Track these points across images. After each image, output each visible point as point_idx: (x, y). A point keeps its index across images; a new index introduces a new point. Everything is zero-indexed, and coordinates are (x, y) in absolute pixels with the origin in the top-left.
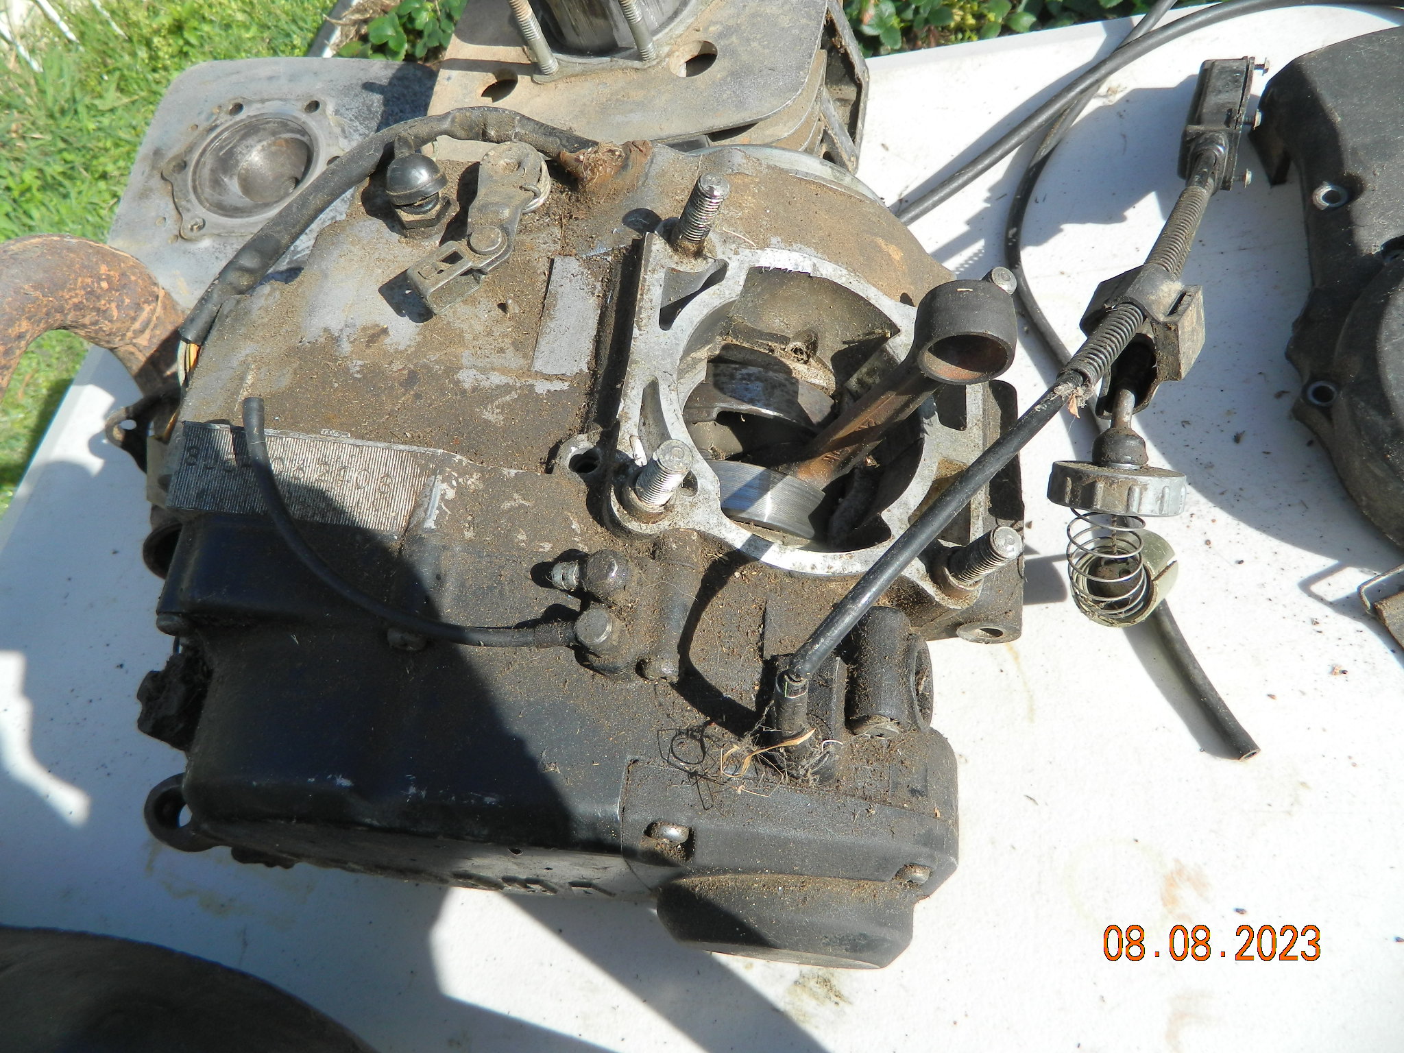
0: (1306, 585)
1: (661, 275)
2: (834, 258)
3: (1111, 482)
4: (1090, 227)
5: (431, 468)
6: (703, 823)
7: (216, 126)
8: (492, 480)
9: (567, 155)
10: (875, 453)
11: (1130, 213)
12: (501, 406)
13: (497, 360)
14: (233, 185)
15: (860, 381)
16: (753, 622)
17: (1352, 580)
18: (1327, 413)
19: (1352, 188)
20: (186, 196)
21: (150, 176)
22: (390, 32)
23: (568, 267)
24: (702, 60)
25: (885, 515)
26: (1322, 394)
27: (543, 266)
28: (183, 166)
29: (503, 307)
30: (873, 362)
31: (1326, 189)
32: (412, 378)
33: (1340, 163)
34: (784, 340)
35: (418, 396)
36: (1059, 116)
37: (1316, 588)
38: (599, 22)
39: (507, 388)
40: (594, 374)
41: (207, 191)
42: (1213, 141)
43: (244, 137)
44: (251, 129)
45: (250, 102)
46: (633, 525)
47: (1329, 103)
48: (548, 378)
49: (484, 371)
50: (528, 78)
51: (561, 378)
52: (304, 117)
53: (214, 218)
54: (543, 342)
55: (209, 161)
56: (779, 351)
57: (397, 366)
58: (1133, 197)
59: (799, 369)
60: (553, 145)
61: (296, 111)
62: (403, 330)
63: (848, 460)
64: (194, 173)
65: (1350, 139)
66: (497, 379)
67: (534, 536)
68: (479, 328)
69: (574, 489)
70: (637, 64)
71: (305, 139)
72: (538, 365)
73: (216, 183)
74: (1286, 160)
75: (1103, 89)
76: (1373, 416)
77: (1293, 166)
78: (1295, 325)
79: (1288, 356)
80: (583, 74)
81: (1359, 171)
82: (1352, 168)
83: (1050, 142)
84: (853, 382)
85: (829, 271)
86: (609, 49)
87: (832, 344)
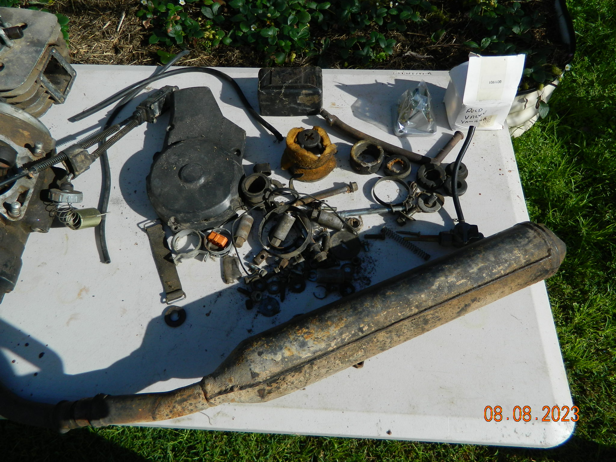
0: (138, 224)
19: (172, 128)
31: (170, 127)
33: (172, 120)
37: (140, 225)
65: (176, 115)
81: (174, 123)
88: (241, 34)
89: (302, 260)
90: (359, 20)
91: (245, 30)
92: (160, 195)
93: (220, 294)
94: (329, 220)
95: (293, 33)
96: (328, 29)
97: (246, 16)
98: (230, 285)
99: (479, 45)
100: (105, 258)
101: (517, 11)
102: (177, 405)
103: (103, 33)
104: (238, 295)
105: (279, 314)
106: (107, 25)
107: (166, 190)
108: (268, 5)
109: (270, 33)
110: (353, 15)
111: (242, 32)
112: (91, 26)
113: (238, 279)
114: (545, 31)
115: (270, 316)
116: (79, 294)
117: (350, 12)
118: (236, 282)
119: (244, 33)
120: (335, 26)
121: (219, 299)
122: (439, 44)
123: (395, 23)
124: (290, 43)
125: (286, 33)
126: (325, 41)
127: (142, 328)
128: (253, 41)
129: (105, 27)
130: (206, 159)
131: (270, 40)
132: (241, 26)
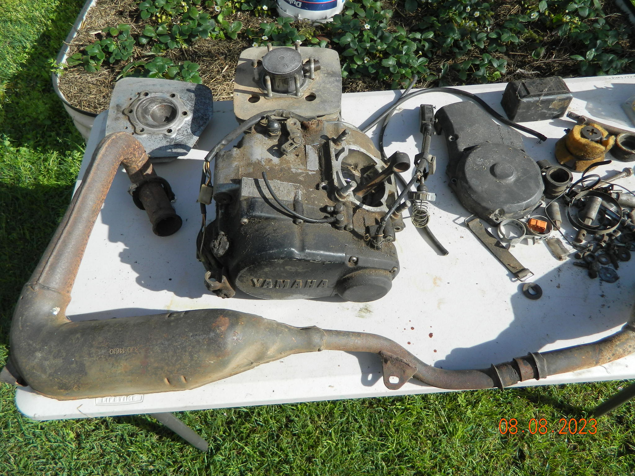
0: (454, 221)
1: (333, 150)
2: (363, 147)
3: (423, 194)
4: (398, 143)
5: (297, 188)
6: (360, 257)
7: (140, 99)
8: (308, 191)
9: (305, 122)
10: (374, 190)
11: (407, 140)
12: (303, 177)
13: (298, 166)
14: (149, 118)
15: (367, 175)
16: (362, 220)
17: (462, 220)
18: (456, 185)
19: (456, 137)
20: (135, 120)
21: (117, 114)
22: (97, 51)
23: (309, 147)
24: (311, 97)
25: (381, 200)
26: (454, 181)
27: (303, 147)
28: (131, 111)
29: (297, 155)
30: (371, 170)
31: (451, 137)
32: (281, 170)
33: (453, 131)
34: (351, 165)
35: (284, 174)
36: (388, 115)
37: (456, 221)
38: (286, 86)
39: (303, 173)
40: (321, 170)
41: (142, 120)
42: (429, 125)
43: (150, 103)
44: (153, 101)
45: (151, 93)
46: (340, 199)
47: (450, 118)
48: (311, 171)
49: (296, 169)
50: (263, 97)
51: (314, 171)
52: (171, 99)
53: (146, 128)
54: (308, 163)
55: (140, 110)
56: (350, 168)
57: (277, 168)
58: (408, 136)
59: (354, 172)
60: (302, 120)
61: (168, 96)
62: (276, 160)
63: (368, 191)
64: (136, 114)
65: (455, 126)
66: (300, 171)
67: (319, 202)
68: (293, 160)
69: (324, 193)
70: (295, 97)
71: (172, 105)
72: (308, 168)
73: (144, 117)
74: (441, 129)
75: (398, 108)
76: (465, 184)
77: (443, 131)
78: (447, 166)
79: (446, 173)
80: (280, 98)
81: (457, 133)
82: (456, 133)
83: (387, 121)
84: (365, 175)
85: (362, 150)
86: (286, 92)
87: (360, 166)
88: (356, 67)
89: (620, 234)
90: (462, 45)
91: (359, 63)
92: (482, 191)
93: (559, 269)
94: (628, 199)
95: (412, 61)
96: (433, 56)
97: (356, 50)
98: (564, 261)
99: (585, 58)
100: (442, 251)
101: (603, 26)
102: (618, 349)
103: (224, 76)
104: (576, 269)
105: (619, 280)
106: (226, 68)
107: (486, 187)
108: (375, 38)
109: (390, 63)
110: (456, 41)
111: (357, 64)
112: (209, 71)
113: (569, 256)
114: (629, 42)
115: (613, 282)
116: (435, 283)
117: (453, 38)
118: (568, 259)
119: (359, 65)
120: (439, 52)
121: (561, 274)
122: (541, 60)
123: (495, 45)
124: (410, 71)
125: (403, 61)
126: (444, 65)
127: (508, 304)
128: (374, 71)
129: (224, 70)
130: (507, 158)
131: (391, 69)
132: (355, 59)
